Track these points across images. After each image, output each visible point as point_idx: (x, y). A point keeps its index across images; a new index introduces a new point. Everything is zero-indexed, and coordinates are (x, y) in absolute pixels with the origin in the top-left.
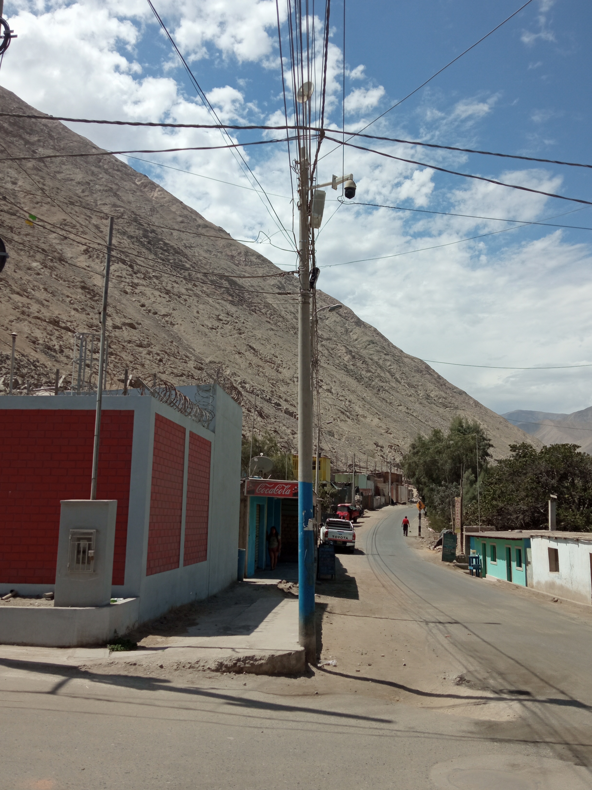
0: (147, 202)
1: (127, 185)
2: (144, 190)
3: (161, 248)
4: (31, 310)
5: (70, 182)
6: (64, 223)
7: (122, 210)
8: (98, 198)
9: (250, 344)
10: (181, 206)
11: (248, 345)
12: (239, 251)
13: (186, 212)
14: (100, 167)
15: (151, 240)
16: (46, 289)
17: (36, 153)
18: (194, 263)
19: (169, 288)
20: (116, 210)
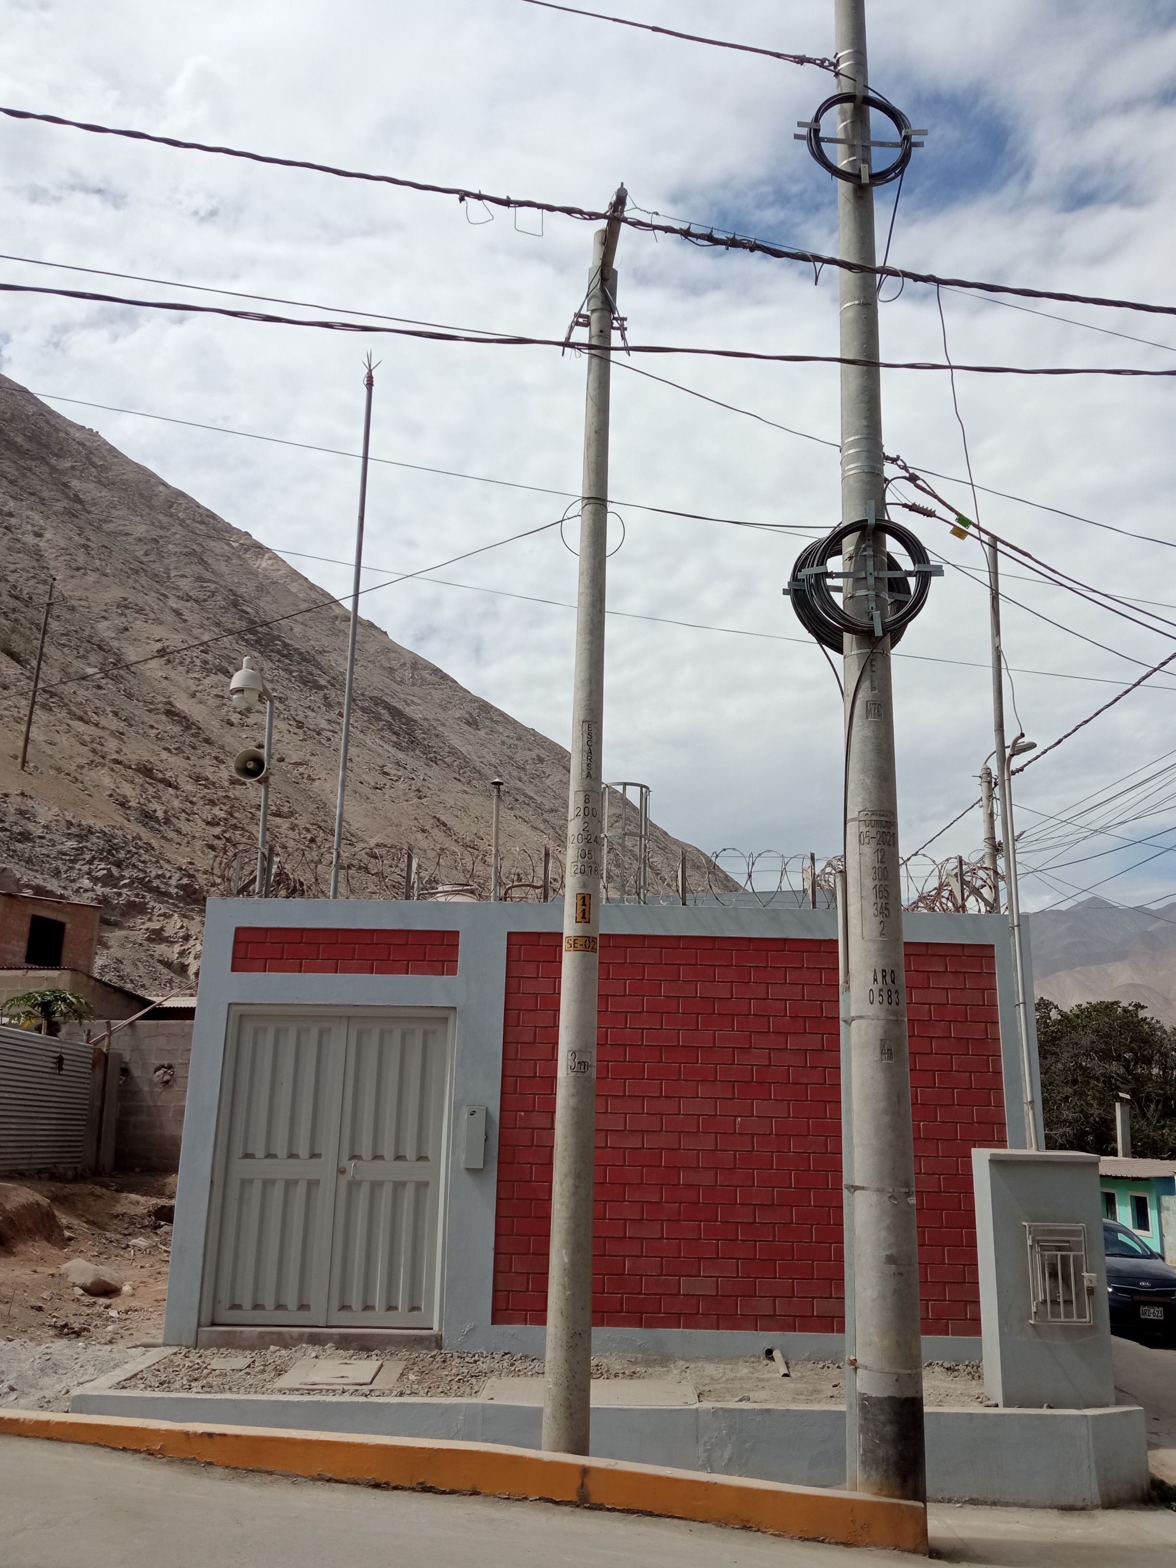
0: (251, 576)
1: (218, 547)
2: (244, 556)
3: (278, 652)
4: (106, 749)
5: (124, 538)
6: (124, 605)
7: (213, 586)
8: (172, 567)
9: (437, 816)
10: (305, 584)
11: (435, 817)
12: (402, 661)
13: (314, 595)
14: (171, 515)
15: (261, 639)
16: (116, 714)
17: (69, 487)
18: (334, 678)
19: (300, 718)
20: (202, 587)
